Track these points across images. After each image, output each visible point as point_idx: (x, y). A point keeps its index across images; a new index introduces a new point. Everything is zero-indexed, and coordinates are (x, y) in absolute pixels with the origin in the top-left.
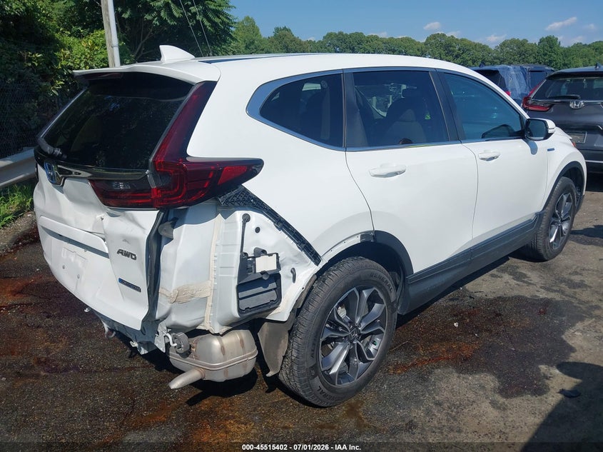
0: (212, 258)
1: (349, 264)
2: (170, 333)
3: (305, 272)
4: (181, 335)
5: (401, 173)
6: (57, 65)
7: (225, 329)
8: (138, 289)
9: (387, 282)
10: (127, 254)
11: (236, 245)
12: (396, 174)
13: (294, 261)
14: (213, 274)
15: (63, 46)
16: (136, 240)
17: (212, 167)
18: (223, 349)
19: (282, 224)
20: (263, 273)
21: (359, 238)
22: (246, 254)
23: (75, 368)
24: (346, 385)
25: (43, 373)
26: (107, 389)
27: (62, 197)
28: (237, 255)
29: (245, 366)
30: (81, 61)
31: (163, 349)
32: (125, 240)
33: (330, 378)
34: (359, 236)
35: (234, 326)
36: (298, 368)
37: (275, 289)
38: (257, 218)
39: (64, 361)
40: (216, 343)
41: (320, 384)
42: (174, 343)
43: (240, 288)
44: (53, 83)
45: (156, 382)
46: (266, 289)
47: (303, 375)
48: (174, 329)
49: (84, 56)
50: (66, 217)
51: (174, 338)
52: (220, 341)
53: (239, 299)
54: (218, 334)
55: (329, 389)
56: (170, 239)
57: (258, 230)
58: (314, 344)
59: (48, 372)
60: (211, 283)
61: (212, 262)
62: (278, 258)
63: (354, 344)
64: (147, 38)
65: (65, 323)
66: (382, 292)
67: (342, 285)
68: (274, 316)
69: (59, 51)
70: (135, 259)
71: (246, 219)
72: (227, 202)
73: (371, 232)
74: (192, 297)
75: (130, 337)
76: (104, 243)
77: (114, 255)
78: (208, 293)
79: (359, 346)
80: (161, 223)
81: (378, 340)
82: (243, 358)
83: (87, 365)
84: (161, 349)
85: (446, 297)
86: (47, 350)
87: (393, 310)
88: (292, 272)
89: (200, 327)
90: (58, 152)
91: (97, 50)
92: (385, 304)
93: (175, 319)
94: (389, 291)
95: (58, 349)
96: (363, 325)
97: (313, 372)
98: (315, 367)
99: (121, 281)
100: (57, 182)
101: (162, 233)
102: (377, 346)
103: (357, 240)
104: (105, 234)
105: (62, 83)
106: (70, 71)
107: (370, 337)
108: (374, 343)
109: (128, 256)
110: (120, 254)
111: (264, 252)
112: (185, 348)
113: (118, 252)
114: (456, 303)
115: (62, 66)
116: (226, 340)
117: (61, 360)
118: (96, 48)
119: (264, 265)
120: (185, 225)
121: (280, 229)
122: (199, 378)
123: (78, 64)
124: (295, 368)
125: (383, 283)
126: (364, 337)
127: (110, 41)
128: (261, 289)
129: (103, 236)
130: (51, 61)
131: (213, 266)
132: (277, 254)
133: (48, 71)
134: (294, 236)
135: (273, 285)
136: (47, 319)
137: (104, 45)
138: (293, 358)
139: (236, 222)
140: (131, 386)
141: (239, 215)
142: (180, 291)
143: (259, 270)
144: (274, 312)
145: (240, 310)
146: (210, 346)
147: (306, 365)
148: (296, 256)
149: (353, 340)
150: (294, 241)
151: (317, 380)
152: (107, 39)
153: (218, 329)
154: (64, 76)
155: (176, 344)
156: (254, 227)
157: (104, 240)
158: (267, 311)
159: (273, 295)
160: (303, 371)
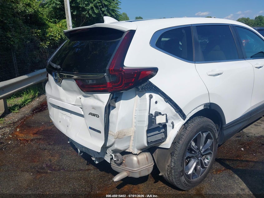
0: (134, 116)
1: (198, 120)
2: (113, 153)
3: (179, 123)
4: (118, 154)
5: (221, 74)
6: (47, 35)
7: (139, 151)
8: (99, 132)
9: (214, 129)
10: (94, 115)
11: (146, 110)
12: (219, 74)
13: (173, 118)
14: (134, 124)
15: (49, 27)
16: (99, 108)
17: (136, 72)
18: (138, 162)
19: (168, 99)
20: (160, 124)
21: (203, 106)
22: (152, 114)
23: (63, 169)
24: (195, 180)
25: (49, 171)
26: (79, 179)
27: (60, 89)
28: (147, 115)
29: (148, 170)
30: (57, 33)
31: (109, 161)
32: (93, 108)
33: (189, 176)
34: (203, 105)
35: (144, 150)
36: (175, 172)
37: (163, 132)
38: (156, 97)
39: (58, 165)
40: (135, 158)
41: (184, 179)
42: (115, 158)
43: (148, 131)
44: (45, 43)
45: (101, 176)
46: (160, 132)
47: (177, 175)
48: (115, 151)
49: (58, 31)
50: (62, 98)
51: (115, 156)
52: (137, 158)
53: (147, 137)
54: (136, 154)
55: (188, 181)
56: (114, 107)
57: (156, 102)
58: (182, 160)
59: (51, 171)
60: (133, 129)
61: (134, 119)
62: (166, 116)
63: (199, 160)
64: (83, 23)
65: (57, 148)
66: (212, 133)
67: (195, 131)
68: (163, 145)
69: (47, 29)
70: (98, 117)
71: (151, 97)
72: (142, 88)
73: (208, 103)
74: (125, 136)
75: (91, 155)
76: (81, 110)
77: (87, 115)
78: (132, 134)
79: (201, 160)
80: (111, 99)
81: (209, 157)
82: (148, 166)
83: (68, 168)
84: (108, 161)
85: (234, 136)
86: (50, 160)
87: (217, 143)
88: (172, 123)
89: (127, 151)
90: (59, 67)
91: (63, 28)
92: (213, 140)
93: (116, 146)
94: (215, 133)
95: (55, 159)
96: (203, 150)
97: (182, 173)
98: (183, 171)
99: (90, 128)
100: (58, 82)
101: (111, 104)
102: (209, 160)
103: (202, 108)
104: (82, 105)
105: (49, 42)
106: (52, 38)
107: (205, 156)
108: (207, 159)
109: (95, 116)
110: (90, 115)
111: (160, 113)
112: (120, 161)
113: (89, 114)
114: (240, 138)
115: (49, 35)
116: (140, 157)
117: (57, 165)
118: (63, 27)
119: (160, 120)
120: (121, 101)
121: (167, 102)
122: (127, 176)
123: (56, 35)
124: (173, 171)
125: (212, 129)
126: (203, 156)
127: (69, 24)
128: (157, 132)
129: (81, 107)
130: (44, 33)
131: (134, 120)
132: (166, 114)
133: (43, 38)
134: (174, 105)
135: (163, 130)
136: (49, 146)
137: (66, 26)
138: (172, 167)
139: (146, 99)
140: (90, 178)
141: (147, 95)
142: (119, 133)
143: (157, 122)
144: (163, 143)
145: (148, 143)
146: (132, 160)
147: (178, 170)
148: (174, 116)
149: (199, 158)
150: (174, 108)
151: (183, 178)
152: (67, 23)
153: (136, 151)
154: (50, 40)
155: (116, 159)
156: (155, 101)
157: (82, 108)
158: (159, 143)
159: (162, 135)
160: (177, 173)
